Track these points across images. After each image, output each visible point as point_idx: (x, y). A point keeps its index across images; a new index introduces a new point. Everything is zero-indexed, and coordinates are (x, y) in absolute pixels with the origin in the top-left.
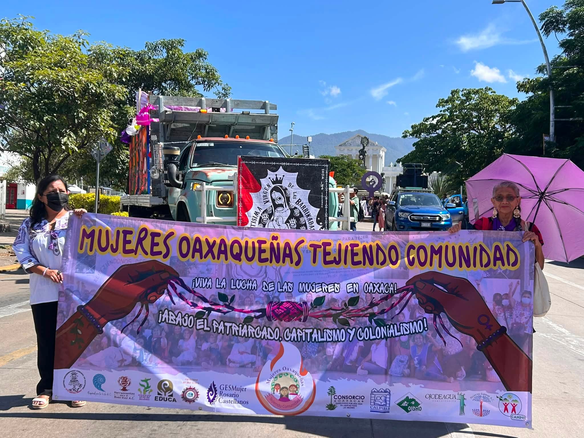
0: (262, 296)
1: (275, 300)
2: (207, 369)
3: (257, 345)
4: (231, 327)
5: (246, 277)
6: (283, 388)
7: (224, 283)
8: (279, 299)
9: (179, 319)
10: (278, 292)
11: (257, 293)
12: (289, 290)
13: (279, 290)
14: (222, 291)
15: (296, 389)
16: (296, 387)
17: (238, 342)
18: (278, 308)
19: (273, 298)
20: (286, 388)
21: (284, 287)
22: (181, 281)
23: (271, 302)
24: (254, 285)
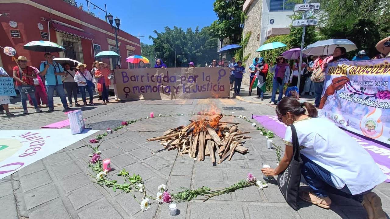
0: (376, 88)
1: (381, 90)
2: (347, 114)
3: (366, 108)
4: (360, 100)
5: (369, 80)
6: (369, 126)
7: (362, 83)
8: (382, 89)
9: (344, 96)
10: (382, 86)
11: (373, 87)
12: (387, 85)
13: (382, 85)
14: (362, 86)
15: (374, 128)
16: (374, 127)
17: (360, 106)
18: (382, 94)
19: (380, 89)
20: (371, 127)
21: (384, 84)
22: (350, 83)
23: (379, 91)
24: (372, 83)
